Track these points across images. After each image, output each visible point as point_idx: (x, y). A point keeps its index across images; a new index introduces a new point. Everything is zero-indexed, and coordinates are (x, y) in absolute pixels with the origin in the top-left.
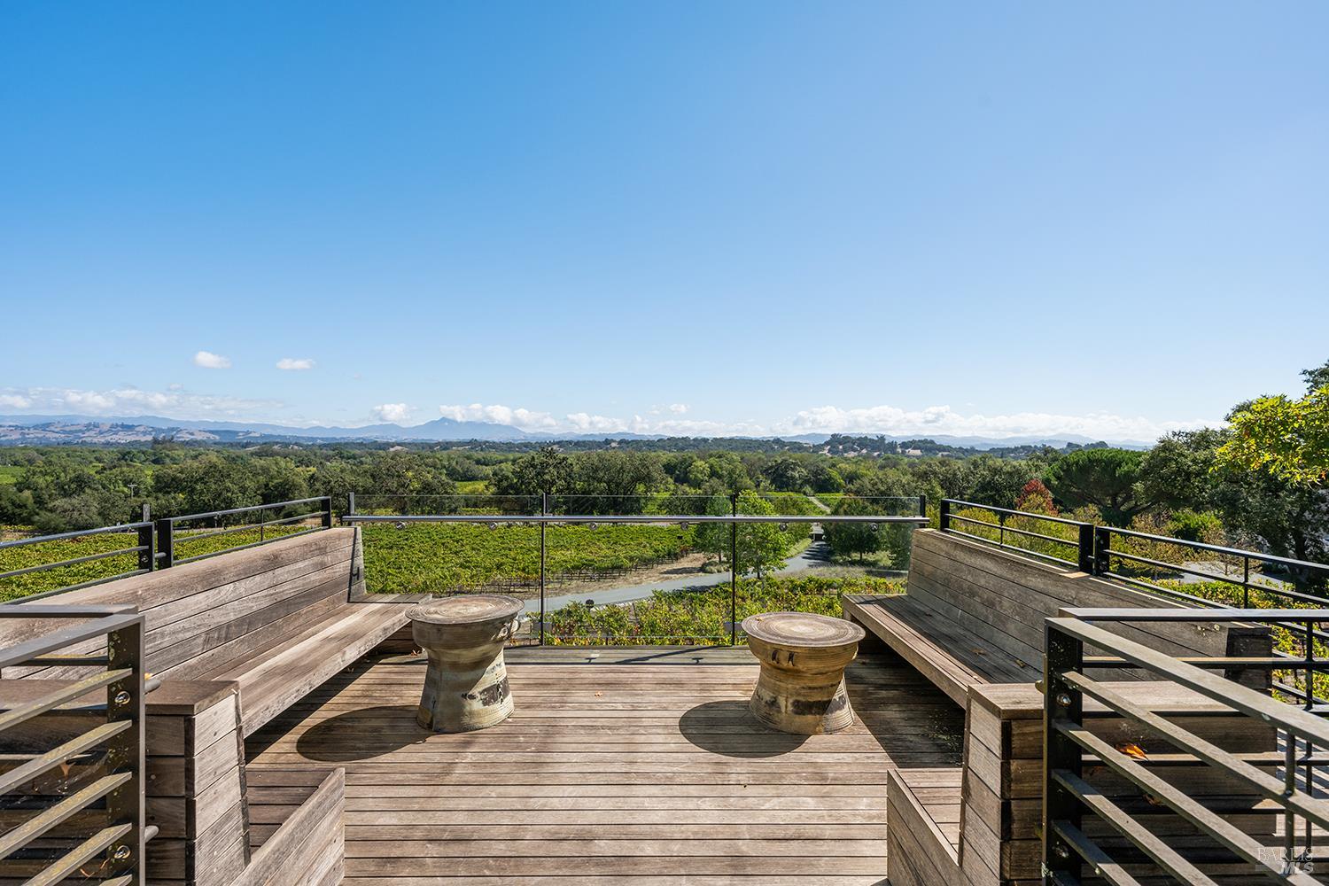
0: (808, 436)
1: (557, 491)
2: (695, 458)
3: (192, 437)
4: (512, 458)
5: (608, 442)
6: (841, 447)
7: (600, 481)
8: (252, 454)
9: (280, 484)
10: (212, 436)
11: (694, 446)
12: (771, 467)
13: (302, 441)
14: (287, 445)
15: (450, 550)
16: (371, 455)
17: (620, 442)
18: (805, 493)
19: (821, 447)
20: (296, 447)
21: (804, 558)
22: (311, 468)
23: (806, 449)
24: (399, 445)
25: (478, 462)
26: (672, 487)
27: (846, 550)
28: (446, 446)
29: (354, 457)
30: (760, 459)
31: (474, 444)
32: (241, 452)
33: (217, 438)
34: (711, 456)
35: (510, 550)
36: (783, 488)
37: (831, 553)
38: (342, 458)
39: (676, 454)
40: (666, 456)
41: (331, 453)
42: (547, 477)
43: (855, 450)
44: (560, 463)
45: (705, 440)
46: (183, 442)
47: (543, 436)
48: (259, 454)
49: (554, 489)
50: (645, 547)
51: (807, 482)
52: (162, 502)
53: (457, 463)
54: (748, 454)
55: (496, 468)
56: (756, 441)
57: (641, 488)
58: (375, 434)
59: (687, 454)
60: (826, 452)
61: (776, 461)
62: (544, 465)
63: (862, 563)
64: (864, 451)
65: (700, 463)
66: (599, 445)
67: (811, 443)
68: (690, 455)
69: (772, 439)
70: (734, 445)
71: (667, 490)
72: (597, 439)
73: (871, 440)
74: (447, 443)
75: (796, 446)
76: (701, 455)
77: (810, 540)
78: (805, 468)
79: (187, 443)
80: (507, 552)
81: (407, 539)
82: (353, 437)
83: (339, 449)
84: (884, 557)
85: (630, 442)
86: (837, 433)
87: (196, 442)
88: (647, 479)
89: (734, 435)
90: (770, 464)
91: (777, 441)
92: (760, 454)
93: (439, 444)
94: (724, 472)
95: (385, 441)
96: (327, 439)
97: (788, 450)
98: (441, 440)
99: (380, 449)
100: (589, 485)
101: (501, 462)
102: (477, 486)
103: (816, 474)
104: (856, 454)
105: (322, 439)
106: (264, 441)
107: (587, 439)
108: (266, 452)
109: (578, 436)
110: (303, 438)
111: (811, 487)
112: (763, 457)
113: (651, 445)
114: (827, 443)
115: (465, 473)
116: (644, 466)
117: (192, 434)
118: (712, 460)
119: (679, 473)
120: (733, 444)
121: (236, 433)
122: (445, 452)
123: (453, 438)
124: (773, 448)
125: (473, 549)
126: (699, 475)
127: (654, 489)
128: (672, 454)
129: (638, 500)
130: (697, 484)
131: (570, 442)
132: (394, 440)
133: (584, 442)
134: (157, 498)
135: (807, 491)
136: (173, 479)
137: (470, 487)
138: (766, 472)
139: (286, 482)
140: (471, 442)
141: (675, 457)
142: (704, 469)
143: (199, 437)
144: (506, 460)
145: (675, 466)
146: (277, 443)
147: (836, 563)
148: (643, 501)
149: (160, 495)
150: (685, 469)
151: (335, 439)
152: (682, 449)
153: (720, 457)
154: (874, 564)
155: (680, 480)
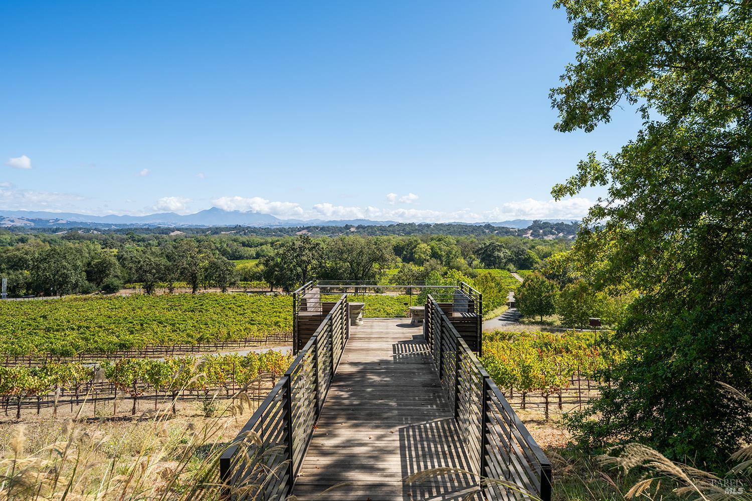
0: (514, 222)
1: (312, 269)
2: (420, 241)
3: (12, 224)
4: (270, 241)
5: (347, 227)
6: (541, 231)
7: (345, 261)
8: (63, 238)
9: (99, 263)
10: (28, 223)
11: (419, 230)
12: (481, 249)
13: (100, 227)
14: (88, 230)
15: (236, 312)
16: (157, 238)
17: (358, 228)
18: (509, 270)
19: (524, 231)
20: (95, 232)
21: (500, 320)
22: (114, 250)
23: (512, 233)
24: (178, 230)
25: (244, 244)
26: (400, 265)
27: (531, 313)
28: (216, 231)
29: (143, 240)
30: (472, 242)
31: (238, 229)
32: (54, 236)
33: (33, 224)
34: (432, 239)
35: (280, 312)
36: (491, 265)
37: (521, 316)
38: (134, 241)
39: (404, 238)
40: (396, 239)
41: (125, 236)
42: (304, 258)
43: (553, 234)
44: (314, 247)
45: (428, 226)
46: (6, 228)
47: (294, 222)
48: (68, 238)
49: (309, 267)
50: (379, 311)
51: (510, 260)
52: (13, 276)
53: (227, 245)
54: (462, 238)
55: (258, 249)
56: (470, 226)
57: (376, 266)
58: (158, 221)
59: (412, 238)
60: (529, 235)
61: (485, 244)
62: (302, 249)
63: (542, 323)
64: (561, 235)
65: (423, 246)
66: (340, 230)
67: (517, 227)
68: (415, 238)
69: (484, 225)
70: (452, 229)
71: (397, 267)
72: (339, 225)
73: (567, 226)
74: (217, 228)
75: (504, 231)
76: (425, 238)
77: (507, 307)
78: (509, 249)
79: (9, 228)
80: (278, 314)
81: (202, 305)
82: (141, 223)
83: (131, 234)
84: (555, 319)
85: (366, 227)
86: (538, 219)
87: (16, 227)
88: (381, 259)
89: (451, 221)
90: (480, 246)
91: (488, 226)
92: (473, 237)
93: (209, 229)
94: (443, 253)
95: (166, 226)
96: (120, 225)
97: (497, 233)
98: (211, 226)
99: (163, 233)
100: (336, 264)
101: (262, 244)
102: (247, 264)
103: (517, 254)
104: (554, 237)
105: (116, 225)
106: (70, 227)
107: (330, 225)
108: (74, 236)
109: (324, 222)
110: (100, 224)
111: (514, 265)
112: (475, 240)
113: (384, 229)
114: (530, 228)
115: (234, 253)
116: (378, 249)
117: (13, 221)
118: (433, 243)
119: (406, 253)
120: (450, 229)
121: (48, 221)
122: (216, 236)
123: (221, 224)
124: (484, 232)
125: (253, 312)
126: (423, 255)
127: (386, 267)
128: (401, 238)
129: (373, 276)
130: (420, 262)
131: (317, 228)
132: (173, 226)
133: (328, 227)
134: (9, 274)
135: (511, 268)
136: (20, 260)
137: (241, 265)
138: (476, 252)
139: (104, 261)
140: (235, 227)
141: (403, 240)
142: (426, 250)
143: (18, 224)
144: (266, 243)
145: (403, 248)
146: (80, 229)
147: (523, 323)
148: (377, 276)
149: (11, 272)
150: (411, 250)
151: (126, 225)
152: (409, 233)
153: (439, 240)
154: (550, 324)
155: (406, 260)
